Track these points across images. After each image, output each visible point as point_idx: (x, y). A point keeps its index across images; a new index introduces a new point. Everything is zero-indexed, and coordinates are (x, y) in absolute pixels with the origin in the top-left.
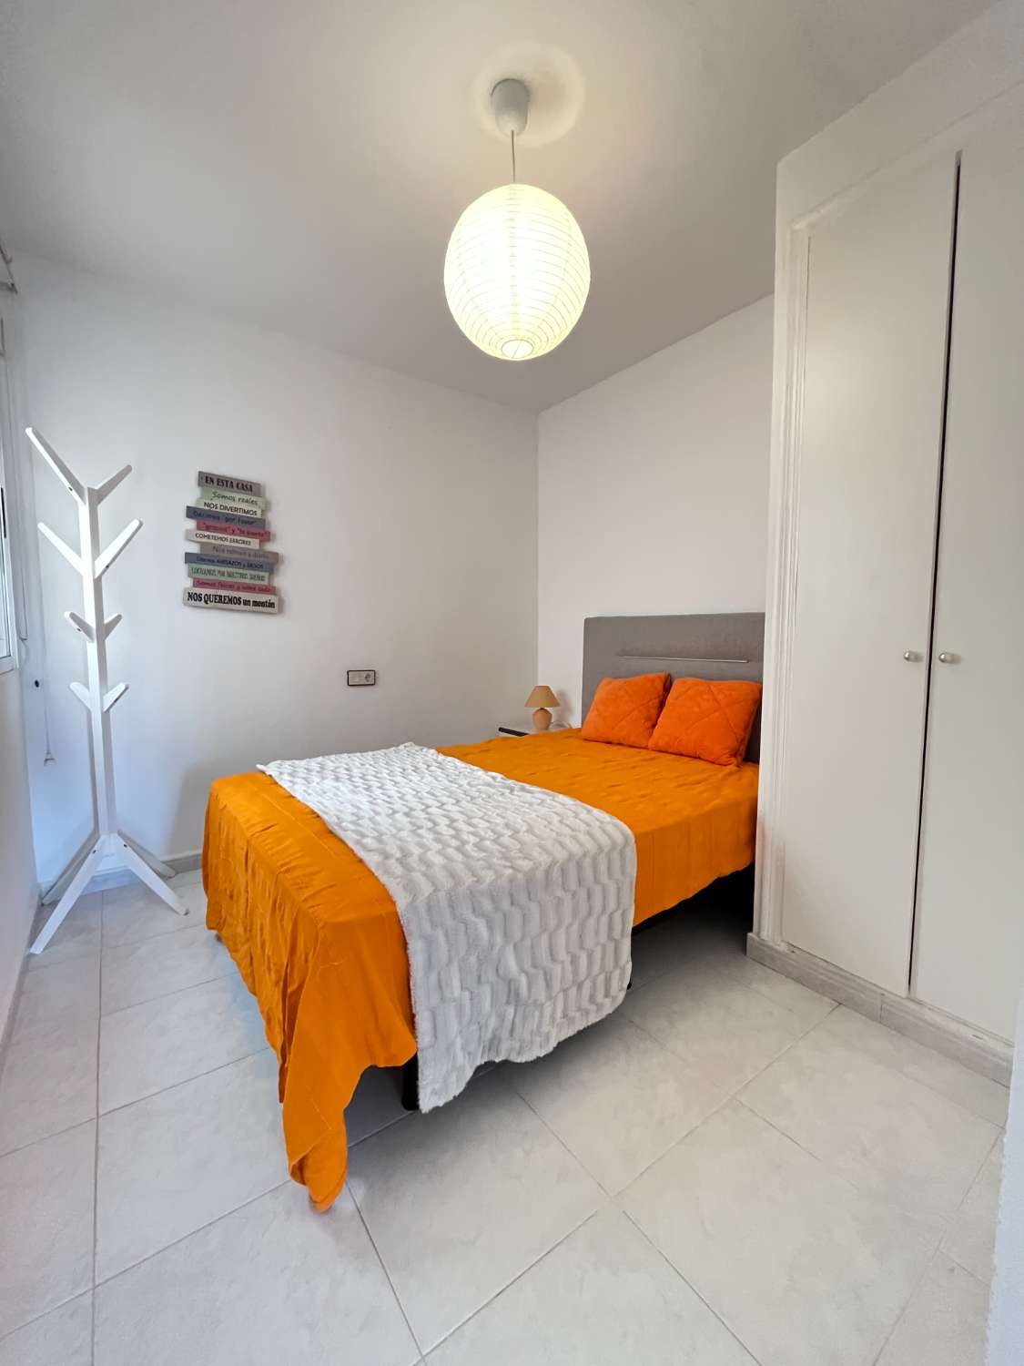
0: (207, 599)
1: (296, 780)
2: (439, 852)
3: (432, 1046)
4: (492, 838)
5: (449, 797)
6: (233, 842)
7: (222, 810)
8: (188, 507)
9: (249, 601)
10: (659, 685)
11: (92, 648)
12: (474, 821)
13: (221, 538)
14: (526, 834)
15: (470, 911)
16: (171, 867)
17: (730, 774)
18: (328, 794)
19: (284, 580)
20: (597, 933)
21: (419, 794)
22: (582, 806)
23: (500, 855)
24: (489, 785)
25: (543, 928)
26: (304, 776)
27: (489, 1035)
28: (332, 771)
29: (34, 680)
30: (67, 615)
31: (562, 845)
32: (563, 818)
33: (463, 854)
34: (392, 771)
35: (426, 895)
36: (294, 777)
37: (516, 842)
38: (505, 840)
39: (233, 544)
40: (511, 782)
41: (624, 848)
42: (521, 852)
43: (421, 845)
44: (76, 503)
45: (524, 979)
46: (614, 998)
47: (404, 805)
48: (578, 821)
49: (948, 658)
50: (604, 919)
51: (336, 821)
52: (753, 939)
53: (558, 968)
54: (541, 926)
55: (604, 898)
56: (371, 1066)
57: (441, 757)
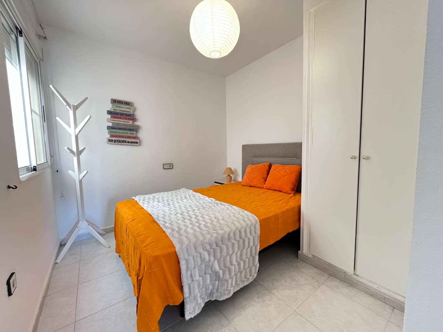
0: (115, 141)
1: (145, 202)
2: (192, 228)
3: (189, 297)
4: (210, 222)
5: (196, 207)
6: (122, 224)
7: (119, 213)
8: (107, 111)
9: (129, 142)
10: (267, 167)
11: (75, 159)
12: (204, 216)
13: (119, 121)
14: (221, 221)
15: (201, 249)
16: (105, 231)
17: (291, 197)
18: (155, 207)
19: (141, 135)
20: (247, 254)
21: (186, 207)
22: (241, 210)
23: (212, 229)
24: (210, 203)
25: (228, 254)
26: (147, 201)
27: (210, 291)
28: (157, 199)
29: (56, 170)
30: (66, 148)
31: (234, 225)
32: (234, 215)
33: (200, 229)
34: (177, 198)
35: (186, 244)
36: (144, 201)
37: (218, 224)
38: (215, 223)
39: (124, 123)
40: (217, 202)
41: (256, 224)
42: (220, 227)
43: (185, 226)
44: (69, 110)
45: (221, 272)
46: (253, 276)
47: (181, 211)
48: (240, 215)
49: (366, 157)
50: (249, 249)
51: (157, 217)
52: (300, 253)
53: (233, 267)
54: (227, 253)
55: (249, 242)
56: (168, 305)
57: (194, 193)
